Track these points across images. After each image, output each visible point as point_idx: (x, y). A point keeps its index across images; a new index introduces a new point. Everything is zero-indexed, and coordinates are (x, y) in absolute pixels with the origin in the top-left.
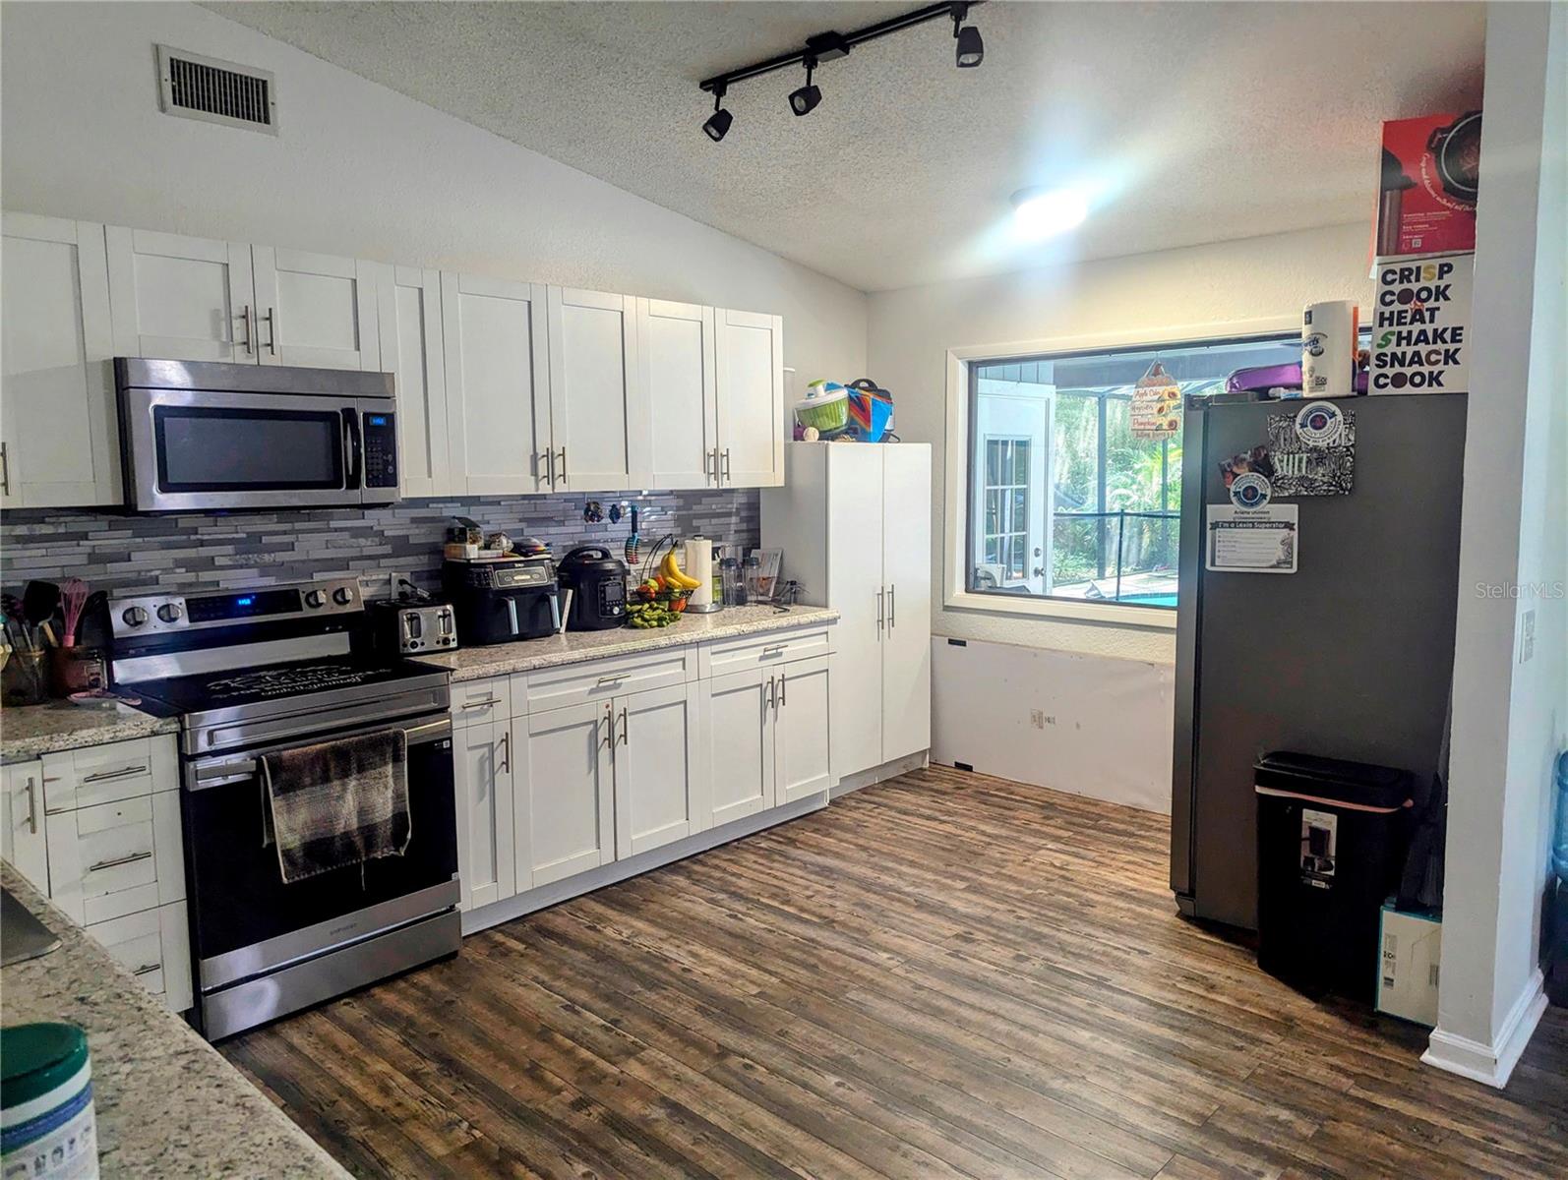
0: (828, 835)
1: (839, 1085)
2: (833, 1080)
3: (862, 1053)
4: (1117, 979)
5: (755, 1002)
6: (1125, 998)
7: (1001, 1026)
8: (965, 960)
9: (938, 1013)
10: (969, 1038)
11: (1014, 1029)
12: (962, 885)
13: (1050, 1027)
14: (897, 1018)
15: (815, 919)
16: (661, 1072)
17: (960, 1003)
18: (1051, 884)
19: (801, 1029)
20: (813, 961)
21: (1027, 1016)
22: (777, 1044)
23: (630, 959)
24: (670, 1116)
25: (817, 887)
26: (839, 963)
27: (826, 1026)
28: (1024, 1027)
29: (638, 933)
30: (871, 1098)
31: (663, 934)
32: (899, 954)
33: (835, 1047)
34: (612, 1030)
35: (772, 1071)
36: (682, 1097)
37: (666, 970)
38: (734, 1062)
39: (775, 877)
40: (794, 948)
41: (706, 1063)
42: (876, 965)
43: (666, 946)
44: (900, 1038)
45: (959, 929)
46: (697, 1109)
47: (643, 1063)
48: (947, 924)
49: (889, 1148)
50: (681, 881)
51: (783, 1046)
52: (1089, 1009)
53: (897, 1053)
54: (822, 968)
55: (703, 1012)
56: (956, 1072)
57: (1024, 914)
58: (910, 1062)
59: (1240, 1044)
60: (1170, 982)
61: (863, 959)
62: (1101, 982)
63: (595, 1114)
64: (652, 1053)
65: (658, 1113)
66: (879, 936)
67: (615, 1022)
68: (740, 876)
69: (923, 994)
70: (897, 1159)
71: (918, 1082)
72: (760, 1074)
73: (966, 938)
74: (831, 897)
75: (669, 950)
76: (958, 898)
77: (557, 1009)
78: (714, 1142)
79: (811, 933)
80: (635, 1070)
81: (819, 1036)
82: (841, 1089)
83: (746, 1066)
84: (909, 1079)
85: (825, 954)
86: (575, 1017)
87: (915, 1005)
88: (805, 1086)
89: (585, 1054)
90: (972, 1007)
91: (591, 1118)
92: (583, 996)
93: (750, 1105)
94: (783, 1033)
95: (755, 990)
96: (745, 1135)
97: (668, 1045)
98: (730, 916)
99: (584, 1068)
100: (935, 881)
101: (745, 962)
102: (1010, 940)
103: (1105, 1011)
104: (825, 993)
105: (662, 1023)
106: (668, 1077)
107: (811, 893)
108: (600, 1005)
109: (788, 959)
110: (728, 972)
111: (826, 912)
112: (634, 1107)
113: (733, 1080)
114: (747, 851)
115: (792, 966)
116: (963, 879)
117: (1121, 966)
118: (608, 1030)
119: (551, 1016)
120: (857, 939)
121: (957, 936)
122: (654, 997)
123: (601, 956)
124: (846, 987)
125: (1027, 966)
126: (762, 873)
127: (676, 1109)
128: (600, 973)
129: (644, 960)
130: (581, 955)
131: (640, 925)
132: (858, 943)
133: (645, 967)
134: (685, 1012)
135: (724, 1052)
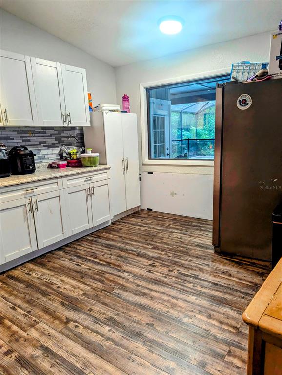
0: (110, 234)
1: (110, 330)
2: (108, 328)
3: (118, 315)
4: (201, 275)
5: (82, 298)
6: (205, 282)
7: (165, 298)
8: (153, 273)
9: (145, 295)
10: (155, 304)
11: (170, 298)
12: (150, 247)
13: (182, 296)
14: (130, 299)
15: (104, 263)
16: (43, 333)
17: (151, 290)
18: (177, 244)
19: (97, 307)
20: (102, 279)
21: (174, 293)
22: (88, 315)
23: (39, 285)
24: (43, 354)
25: (106, 251)
26: (111, 279)
27: (106, 305)
28: (173, 297)
29: (44, 274)
30: (122, 335)
31: (52, 274)
32: (131, 273)
33: (109, 313)
34: (27, 316)
35: (86, 327)
36: (49, 344)
37: (51, 288)
38: (71, 325)
39: (93, 249)
40: (97, 275)
41: (61, 327)
42: (124, 278)
43: (53, 278)
44: (132, 307)
45: (151, 262)
46: (54, 349)
47: (37, 330)
48: (147, 261)
49: (128, 359)
50: (62, 253)
51: (90, 315)
52: (193, 288)
53: (131, 313)
54: (106, 281)
55: (63, 304)
56: (152, 319)
57: (170, 255)
58: (135, 317)
59: (243, 296)
60: (217, 275)
61: (119, 277)
62: (196, 277)
63: (13, 357)
64: (41, 325)
65: (39, 353)
66: (125, 267)
67: (29, 312)
68: (81, 250)
69: (139, 288)
70: (131, 364)
71: (139, 326)
72: (81, 330)
73: (153, 265)
74: (111, 255)
75: (54, 280)
76: (149, 251)
77: (8, 309)
78: (60, 365)
79: (103, 268)
80: (34, 333)
81: (104, 309)
82: (110, 332)
83: (76, 326)
84: (135, 325)
85: (107, 276)
86: (15, 312)
87: (137, 293)
88: (97, 333)
89: (15, 328)
90: (156, 291)
91: (11, 359)
92: (19, 302)
93: (76, 344)
94: (90, 310)
95: (82, 292)
96: (72, 360)
97: (48, 320)
98: (76, 265)
99: (13, 334)
100: (142, 246)
101: (80, 281)
102: (166, 265)
103: (199, 288)
104: (107, 291)
105: (46, 311)
106: (45, 335)
107: (104, 254)
108: (25, 305)
109: (94, 279)
110: (73, 286)
111: (108, 260)
112: (29, 351)
113: (70, 334)
114: (84, 241)
115: (96, 282)
116: (151, 244)
117: (201, 270)
118: (26, 316)
119: (5, 312)
120: (118, 269)
121: (150, 265)
122: (45, 299)
123: (29, 285)
124: (113, 288)
125: (172, 274)
126: (88, 248)
127: (47, 351)
128: (27, 292)
129: (44, 285)
130: (22, 285)
131: (45, 271)
132: (118, 270)
133: (44, 288)
134: (56, 305)
135: (68, 321)
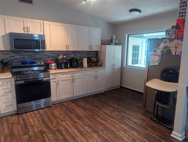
0: (102, 96)
1: (88, 128)
3: (92, 124)
4: (131, 118)
6: (131, 121)
7: (112, 123)
9: (105, 120)
10: (107, 124)
13: (119, 124)
14: (99, 120)
15: (95, 106)
17: (108, 119)
23: (70, 109)
24: (65, 130)
25: (98, 102)
28: (115, 123)
29: (73, 106)
30: (91, 131)
32: (103, 112)
35: (80, 125)
37: (74, 111)
41: (73, 124)
42: (100, 113)
44: (98, 123)
46: (68, 129)
49: (90, 138)
50: (82, 100)
51: (83, 122)
55: (76, 117)
57: (123, 108)
63: (56, 128)
75: (75, 108)
76: (115, 105)
80: (64, 123)
83: (77, 124)
84: (97, 129)
86: (60, 116)
88: (83, 128)
90: (110, 120)
95: (83, 115)
96: (73, 134)
97: (69, 121)
98: (85, 105)
99: (58, 122)
101: (84, 111)
102: (119, 111)
103: (128, 123)
104: (92, 116)
105: (70, 118)
106: (67, 124)
108: (64, 114)
110: (81, 112)
112: (61, 128)
113: (75, 126)
114: (92, 97)
115: (89, 112)
117: (133, 116)
118: (63, 118)
120: (99, 110)
121: (112, 110)
122: (71, 114)
123: (67, 108)
124: (95, 115)
125: (120, 115)
126: (92, 100)
134: (73, 116)
